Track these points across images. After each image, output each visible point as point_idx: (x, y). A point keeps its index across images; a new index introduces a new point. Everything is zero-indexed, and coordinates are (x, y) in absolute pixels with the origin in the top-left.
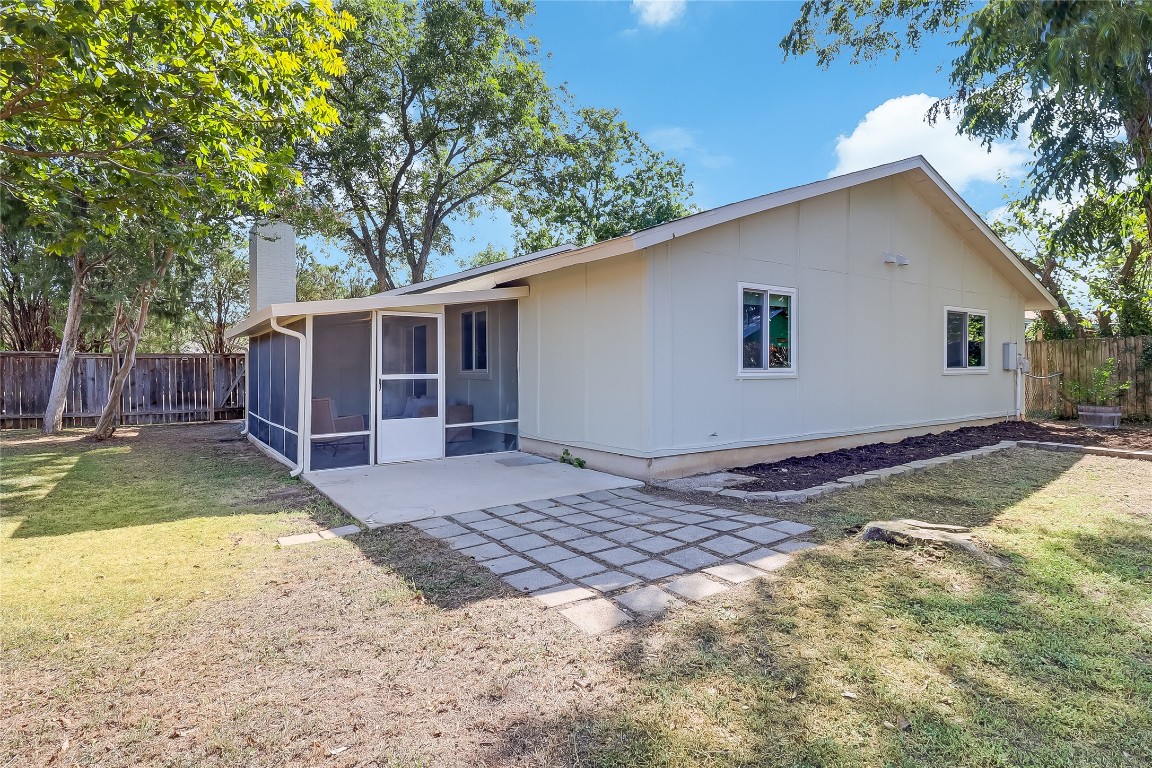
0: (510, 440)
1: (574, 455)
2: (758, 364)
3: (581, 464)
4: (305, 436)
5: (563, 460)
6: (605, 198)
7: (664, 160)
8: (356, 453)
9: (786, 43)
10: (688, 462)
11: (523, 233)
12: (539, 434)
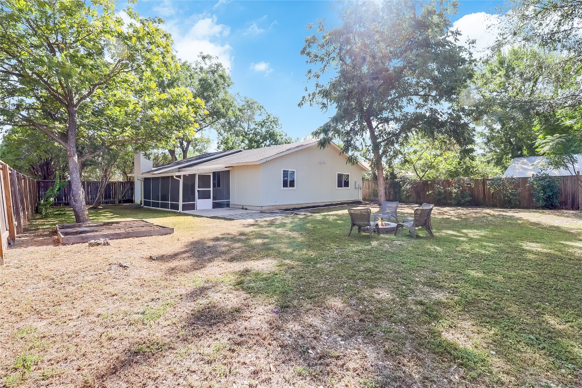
0: (228, 205)
1: (245, 207)
2: (287, 187)
3: (246, 209)
4: (181, 203)
5: (242, 209)
6: (252, 128)
7: (272, 117)
8: (193, 207)
9: (299, 105)
10: (270, 207)
11: (221, 138)
12: (236, 203)
